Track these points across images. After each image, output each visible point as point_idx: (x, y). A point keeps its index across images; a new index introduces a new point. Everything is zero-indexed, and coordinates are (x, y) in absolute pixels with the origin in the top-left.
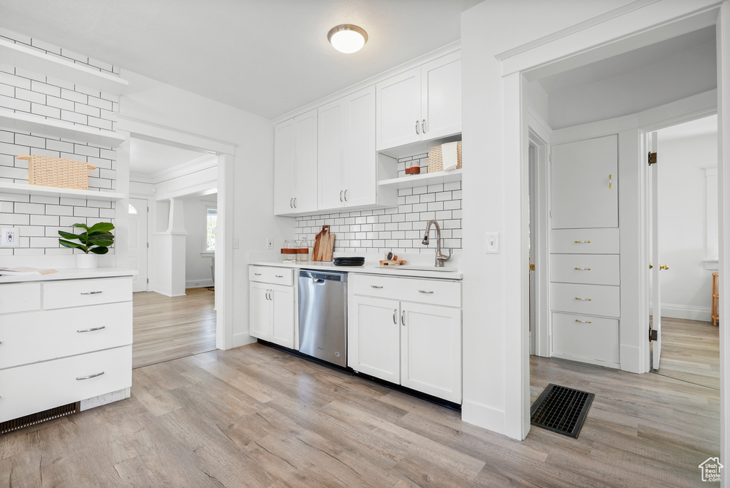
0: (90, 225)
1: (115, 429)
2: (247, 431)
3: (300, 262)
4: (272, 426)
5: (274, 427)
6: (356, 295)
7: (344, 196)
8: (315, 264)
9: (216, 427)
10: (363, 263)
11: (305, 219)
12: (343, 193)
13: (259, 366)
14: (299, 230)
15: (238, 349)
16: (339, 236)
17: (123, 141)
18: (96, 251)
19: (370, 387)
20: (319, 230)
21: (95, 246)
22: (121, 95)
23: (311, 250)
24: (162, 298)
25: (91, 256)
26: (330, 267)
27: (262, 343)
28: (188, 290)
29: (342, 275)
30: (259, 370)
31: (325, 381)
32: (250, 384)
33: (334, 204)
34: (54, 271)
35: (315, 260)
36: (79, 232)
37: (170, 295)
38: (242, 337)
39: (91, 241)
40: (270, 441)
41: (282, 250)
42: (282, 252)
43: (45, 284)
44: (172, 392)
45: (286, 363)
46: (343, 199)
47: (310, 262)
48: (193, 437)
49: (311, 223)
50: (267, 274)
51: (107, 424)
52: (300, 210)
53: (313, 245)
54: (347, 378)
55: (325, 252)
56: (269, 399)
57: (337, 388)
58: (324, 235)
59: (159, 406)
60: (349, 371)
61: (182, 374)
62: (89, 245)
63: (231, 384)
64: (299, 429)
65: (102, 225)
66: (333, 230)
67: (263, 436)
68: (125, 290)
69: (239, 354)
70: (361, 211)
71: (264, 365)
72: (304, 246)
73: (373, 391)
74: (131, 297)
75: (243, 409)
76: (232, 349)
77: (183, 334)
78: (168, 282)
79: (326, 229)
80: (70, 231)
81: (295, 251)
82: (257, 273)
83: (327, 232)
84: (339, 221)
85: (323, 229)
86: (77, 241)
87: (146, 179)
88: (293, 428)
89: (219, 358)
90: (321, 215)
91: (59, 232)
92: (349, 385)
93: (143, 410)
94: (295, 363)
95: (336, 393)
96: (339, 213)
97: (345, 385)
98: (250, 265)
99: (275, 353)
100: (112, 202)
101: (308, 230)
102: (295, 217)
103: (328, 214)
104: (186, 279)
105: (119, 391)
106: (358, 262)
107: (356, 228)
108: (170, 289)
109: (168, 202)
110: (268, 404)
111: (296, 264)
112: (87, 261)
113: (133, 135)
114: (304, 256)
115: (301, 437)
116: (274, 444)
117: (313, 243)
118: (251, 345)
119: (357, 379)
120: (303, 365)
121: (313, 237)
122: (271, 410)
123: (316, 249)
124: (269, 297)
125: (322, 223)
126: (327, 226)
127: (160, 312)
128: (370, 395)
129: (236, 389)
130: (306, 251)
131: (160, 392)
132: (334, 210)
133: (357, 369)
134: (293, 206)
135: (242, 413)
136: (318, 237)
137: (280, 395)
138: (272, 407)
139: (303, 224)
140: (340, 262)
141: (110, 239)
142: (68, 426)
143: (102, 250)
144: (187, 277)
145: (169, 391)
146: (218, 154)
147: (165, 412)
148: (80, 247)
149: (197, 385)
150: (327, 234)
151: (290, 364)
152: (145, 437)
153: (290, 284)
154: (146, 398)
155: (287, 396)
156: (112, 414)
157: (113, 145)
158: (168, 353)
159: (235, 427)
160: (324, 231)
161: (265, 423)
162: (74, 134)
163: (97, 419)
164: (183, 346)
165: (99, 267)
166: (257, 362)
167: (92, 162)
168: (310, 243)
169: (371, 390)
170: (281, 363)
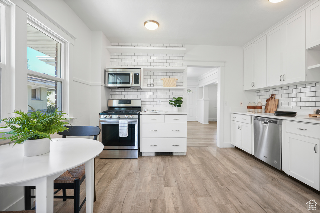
0: (176, 98)
1: (181, 164)
2: (223, 181)
3: (257, 113)
4: (234, 183)
5: (235, 184)
6: (287, 132)
7: (282, 78)
8: (266, 115)
9: (211, 175)
10: (296, 115)
11: (260, 91)
12: (282, 77)
13: (233, 157)
14: (258, 97)
15: (226, 148)
16: (281, 100)
17: (185, 69)
18: (178, 106)
19: (297, 185)
20: (268, 97)
21: (178, 105)
22: (185, 54)
23: (264, 107)
24: (200, 124)
25: (177, 107)
26: (273, 116)
27: (237, 149)
28: (209, 122)
29: (278, 121)
30: (233, 159)
31: (266, 173)
32: (228, 163)
33: (276, 82)
34: (168, 112)
35: (266, 112)
36: (174, 100)
37: (203, 123)
38: (228, 144)
39: (177, 103)
40: (232, 188)
41: (247, 107)
42: (247, 108)
43: (166, 115)
44: (199, 158)
45: (247, 160)
46: (282, 80)
47: (263, 113)
48: (203, 175)
49: (265, 93)
50: (239, 118)
51: (179, 162)
52: (257, 87)
53: (265, 105)
54: (281, 176)
55: (272, 108)
56: (235, 172)
57: (273, 179)
58: (272, 99)
59: (194, 161)
60: (283, 173)
61: (203, 153)
62: (176, 104)
63: (220, 161)
64: (247, 189)
65: (179, 98)
66: (277, 97)
67: (229, 185)
68: (184, 119)
69: (226, 151)
70: (297, 85)
71: (236, 158)
72: (259, 105)
73: (298, 188)
74: (186, 122)
75: (223, 172)
76: (223, 148)
77: (205, 138)
78: (202, 119)
79: (273, 96)
80: (171, 100)
81: (254, 108)
82: (235, 117)
83: (274, 98)
84: (280, 92)
85: (271, 96)
86: (173, 103)
87: (195, 79)
88: (244, 188)
89: (217, 150)
90: (270, 89)
91: (169, 100)
92: (281, 180)
93: (189, 161)
94: (251, 161)
95: (272, 181)
96: (282, 87)
97: (279, 179)
98: (231, 113)
99: (242, 154)
100: (182, 90)
101: (262, 97)
102: (255, 91)
103: (275, 88)
104: (209, 118)
105: (183, 152)
106: (293, 114)
107: (293, 95)
108: (203, 121)
109: (203, 87)
110: (234, 174)
111: (253, 114)
112: (175, 109)
113: (188, 66)
114: (260, 110)
115: (247, 193)
116: (234, 190)
117: (265, 104)
118: (232, 148)
119: (288, 179)
120: (255, 163)
121: (265, 100)
122: (235, 177)
123: (266, 107)
124: (239, 128)
125: (271, 93)
126: (273, 95)
127: (199, 129)
128: (295, 190)
129: (222, 164)
130: (261, 108)
131: (195, 157)
132: (277, 86)
133: (289, 173)
134: (253, 86)
135: (222, 173)
136: (268, 101)
137: (241, 172)
138: (236, 176)
139: (259, 94)
140: (279, 114)
141: (182, 102)
142: (170, 158)
143: (179, 106)
144: (209, 117)
145: (198, 157)
146: (217, 67)
147: (195, 163)
148: (174, 105)
149: (207, 158)
150: (273, 99)
151: (249, 160)
152: (189, 169)
153: (250, 123)
154: (190, 157)
155: (244, 174)
156: (181, 159)
157: (182, 71)
158: (199, 144)
159: (219, 177)
160: (271, 97)
161: (232, 181)
162: (173, 70)
163: (177, 159)
164: (205, 143)
165: (179, 111)
166: (233, 156)
167: (178, 78)
168: (263, 104)
169: (297, 187)
170: (244, 159)
